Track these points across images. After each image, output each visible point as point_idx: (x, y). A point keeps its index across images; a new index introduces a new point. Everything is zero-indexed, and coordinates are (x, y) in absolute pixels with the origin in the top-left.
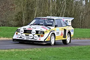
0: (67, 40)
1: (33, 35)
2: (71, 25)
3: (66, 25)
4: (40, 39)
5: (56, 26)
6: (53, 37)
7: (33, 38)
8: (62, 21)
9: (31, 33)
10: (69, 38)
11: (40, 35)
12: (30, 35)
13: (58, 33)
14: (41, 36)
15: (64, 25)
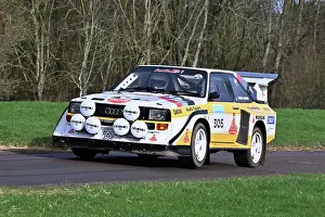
0: (253, 152)
1: (131, 123)
2: (265, 99)
3: (247, 98)
4: (154, 139)
5: (212, 98)
6: (201, 133)
7: (130, 131)
8: (236, 82)
9: (122, 117)
10: (259, 145)
11: (156, 123)
12: (119, 122)
13: (219, 123)
14: (159, 126)
15: (240, 98)
